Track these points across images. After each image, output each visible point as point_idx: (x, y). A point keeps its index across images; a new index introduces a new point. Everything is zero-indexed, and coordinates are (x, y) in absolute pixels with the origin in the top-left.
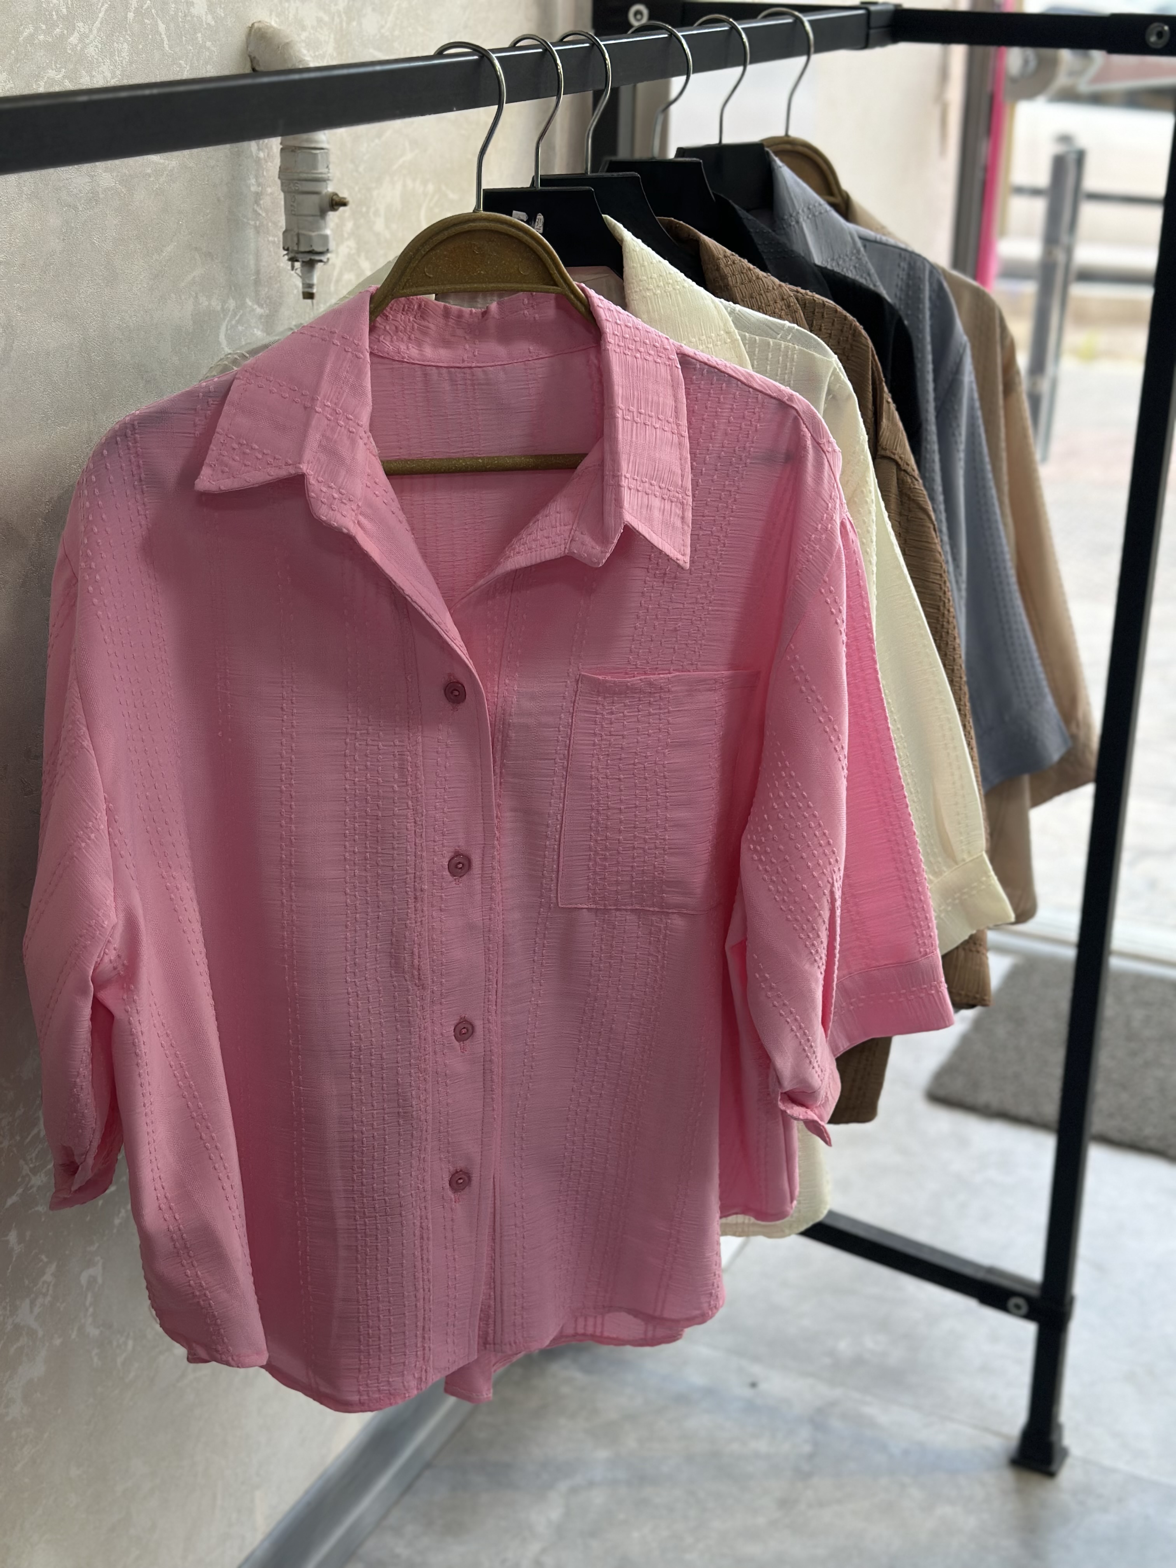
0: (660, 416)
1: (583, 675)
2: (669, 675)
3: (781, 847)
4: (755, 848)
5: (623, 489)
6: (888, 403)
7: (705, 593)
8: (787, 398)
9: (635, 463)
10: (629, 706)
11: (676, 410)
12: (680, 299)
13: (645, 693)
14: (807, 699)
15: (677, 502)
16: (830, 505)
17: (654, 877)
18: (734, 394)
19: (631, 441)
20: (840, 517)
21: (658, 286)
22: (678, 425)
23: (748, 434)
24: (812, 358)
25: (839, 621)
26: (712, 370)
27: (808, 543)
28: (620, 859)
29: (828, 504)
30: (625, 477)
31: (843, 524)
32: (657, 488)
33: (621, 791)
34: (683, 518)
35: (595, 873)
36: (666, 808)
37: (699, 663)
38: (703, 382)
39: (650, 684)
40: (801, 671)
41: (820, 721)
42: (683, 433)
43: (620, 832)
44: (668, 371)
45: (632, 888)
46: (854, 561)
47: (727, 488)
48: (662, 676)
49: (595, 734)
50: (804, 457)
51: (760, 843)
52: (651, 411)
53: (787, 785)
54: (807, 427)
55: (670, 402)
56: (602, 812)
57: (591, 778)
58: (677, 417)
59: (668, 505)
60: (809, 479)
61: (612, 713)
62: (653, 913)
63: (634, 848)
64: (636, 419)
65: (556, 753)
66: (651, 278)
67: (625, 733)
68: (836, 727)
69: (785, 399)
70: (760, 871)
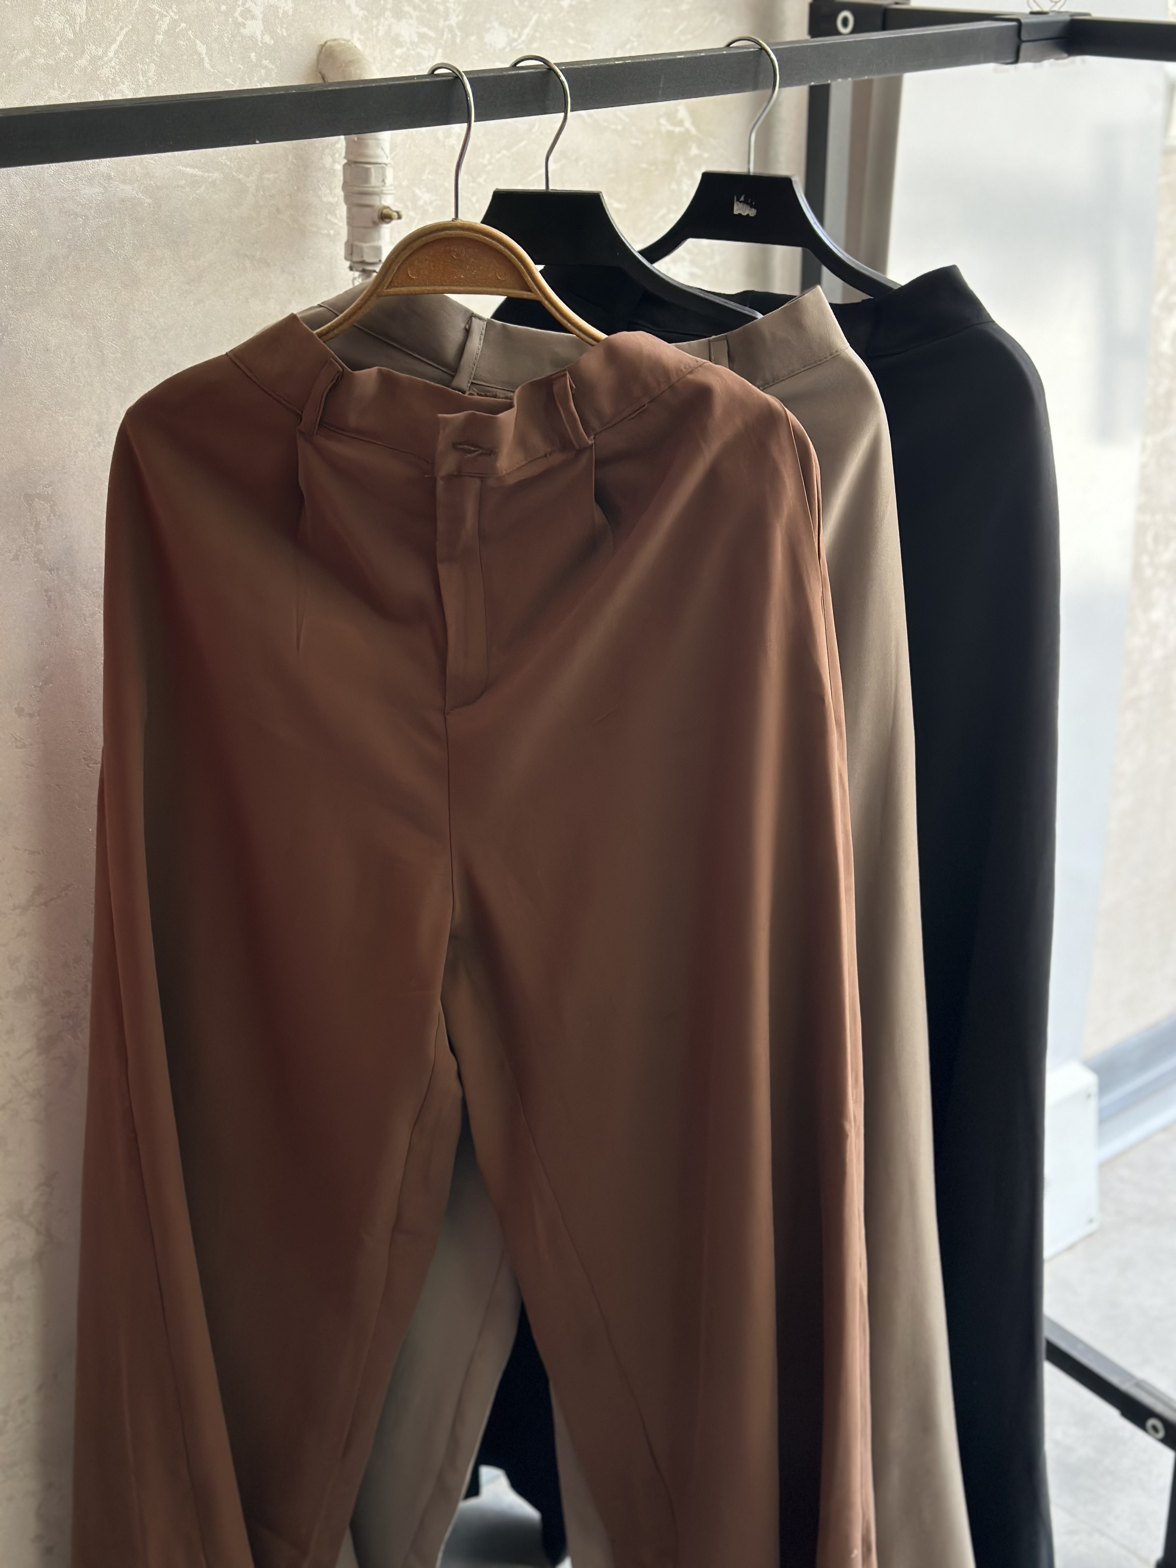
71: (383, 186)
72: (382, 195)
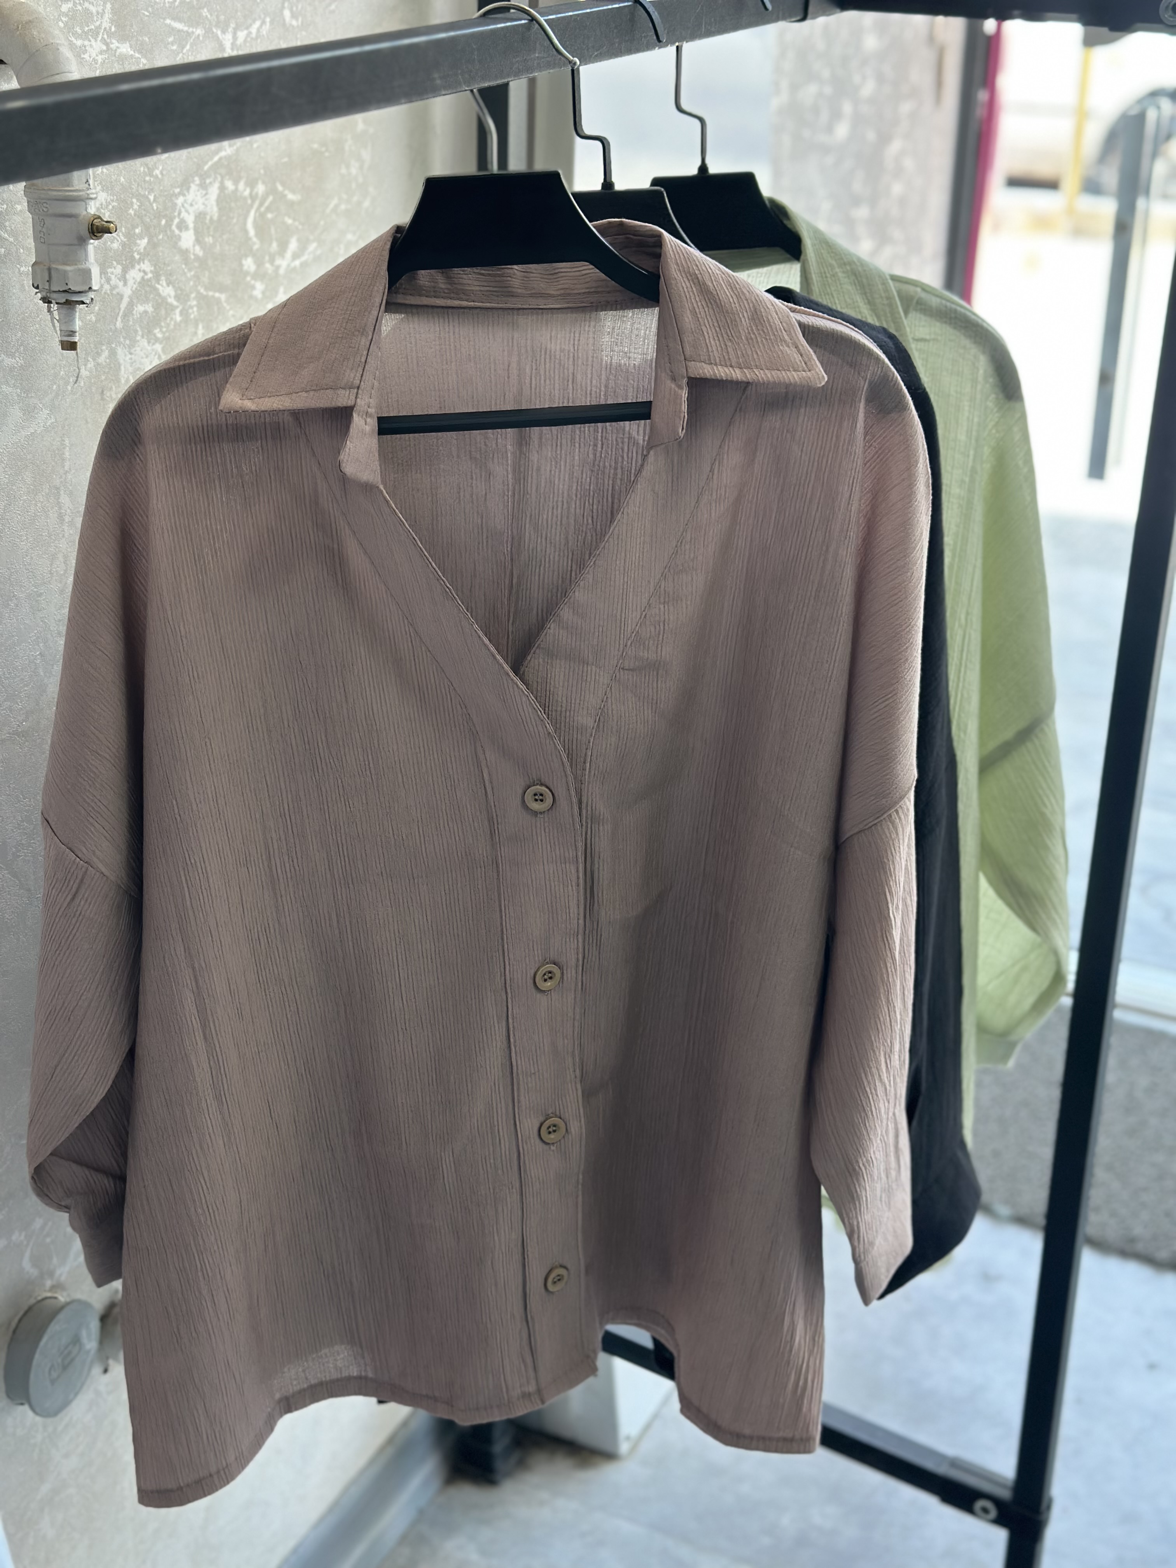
71: (89, 189)
72: (87, 201)
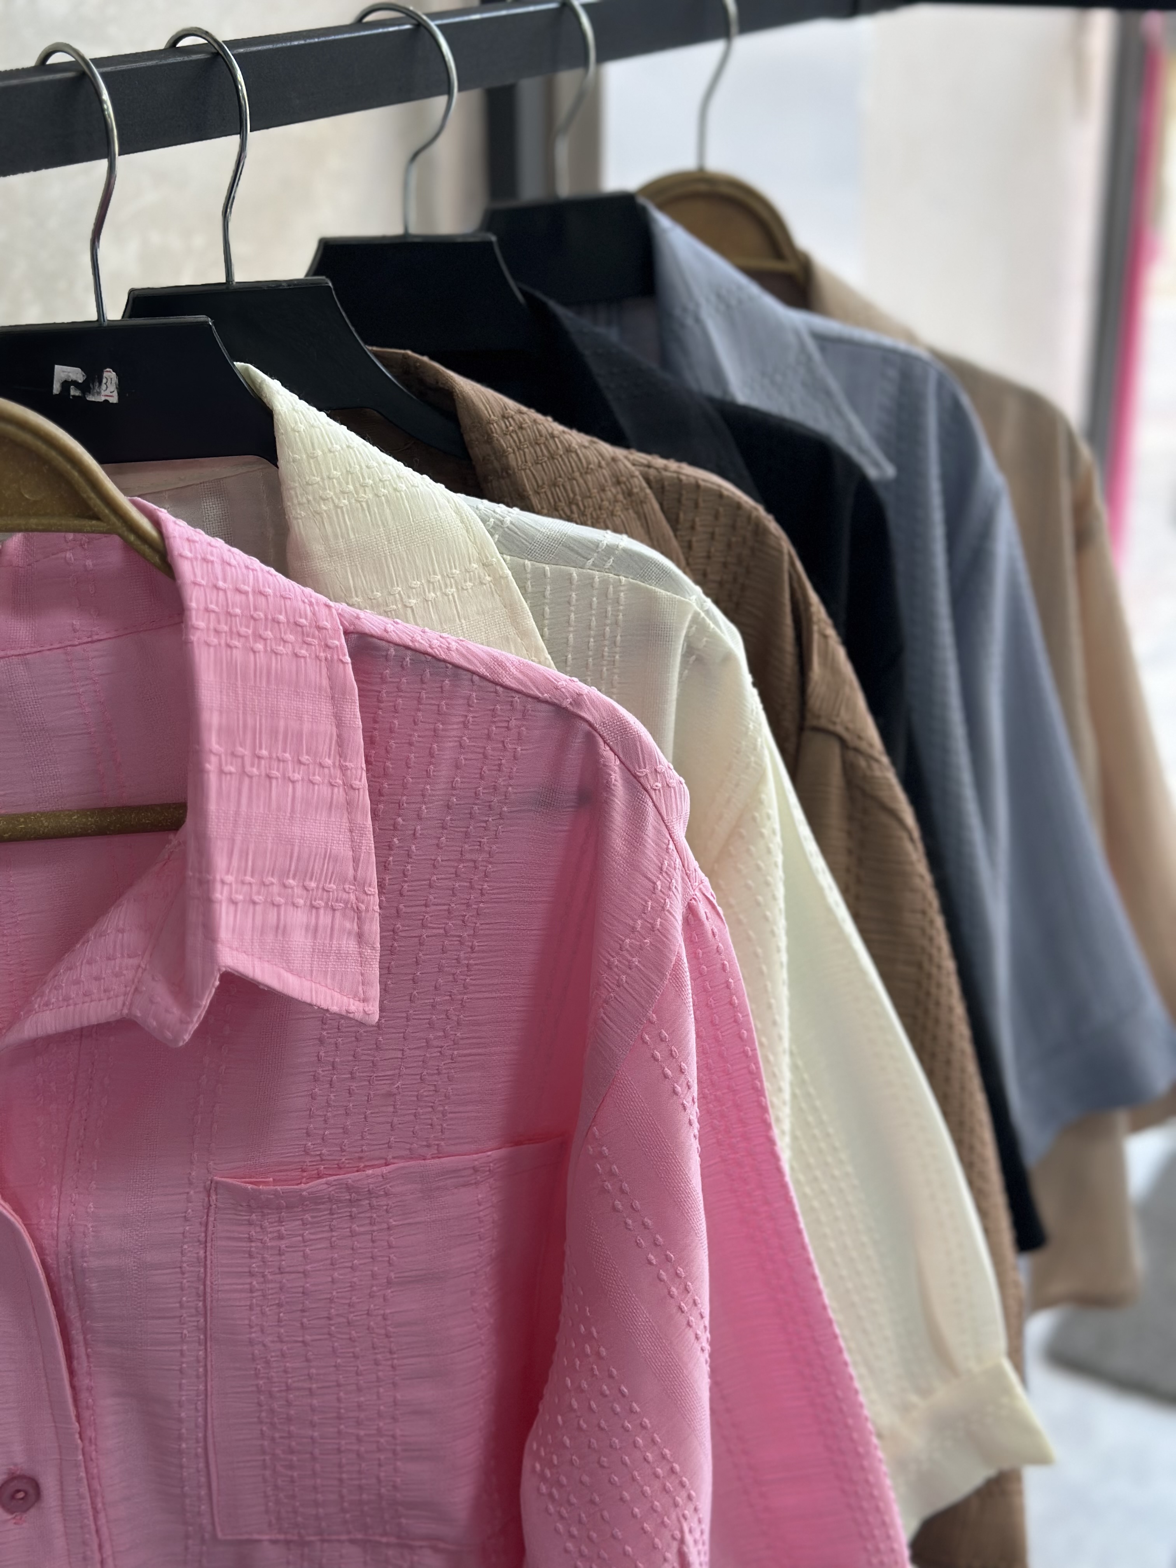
0: (305, 758)
1: (217, 1183)
2: (385, 1170)
3: (586, 1479)
4: (542, 1471)
5: (217, 906)
6: (825, 637)
7: (444, 1030)
8: (569, 700)
9: (244, 854)
10: (311, 1223)
11: (341, 742)
12: (388, 511)
13: (341, 1201)
14: (626, 1223)
15: (346, 908)
16: (659, 883)
17: (380, 1496)
18: (469, 698)
19: (237, 813)
20: (684, 899)
21: (343, 492)
22: (343, 769)
23: (500, 765)
24: (652, 598)
25: (679, 1089)
26: (423, 658)
27: (618, 954)
28: (318, 1467)
29: (655, 883)
30: (223, 882)
31: (691, 911)
32: (298, 891)
33: (308, 1360)
34: (360, 936)
35: (276, 1487)
36: (394, 1384)
37: (442, 1143)
38: (404, 680)
39: (349, 1188)
40: (612, 1174)
41: (650, 1263)
42: (356, 783)
43: (313, 1425)
44: (324, 671)
45: (343, 1511)
46: (719, 966)
47: (468, 856)
48: (370, 1172)
49: (251, 1274)
50: (606, 803)
51: (551, 1466)
52: (284, 751)
53: (592, 1369)
54: (611, 749)
55: (328, 727)
56: (278, 1395)
57: (251, 1342)
58: (342, 755)
59: (325, 919)
60: (618, 841)
61: (281, 1237)
62: (388, 1545)
63: (339, 1451)
64: (248, 769)
65: (182, 1307)
66: (329, 478)
67: (308, 1267)
68: (680, 1270)
69: (566, 703)
70: (550, 1514)
